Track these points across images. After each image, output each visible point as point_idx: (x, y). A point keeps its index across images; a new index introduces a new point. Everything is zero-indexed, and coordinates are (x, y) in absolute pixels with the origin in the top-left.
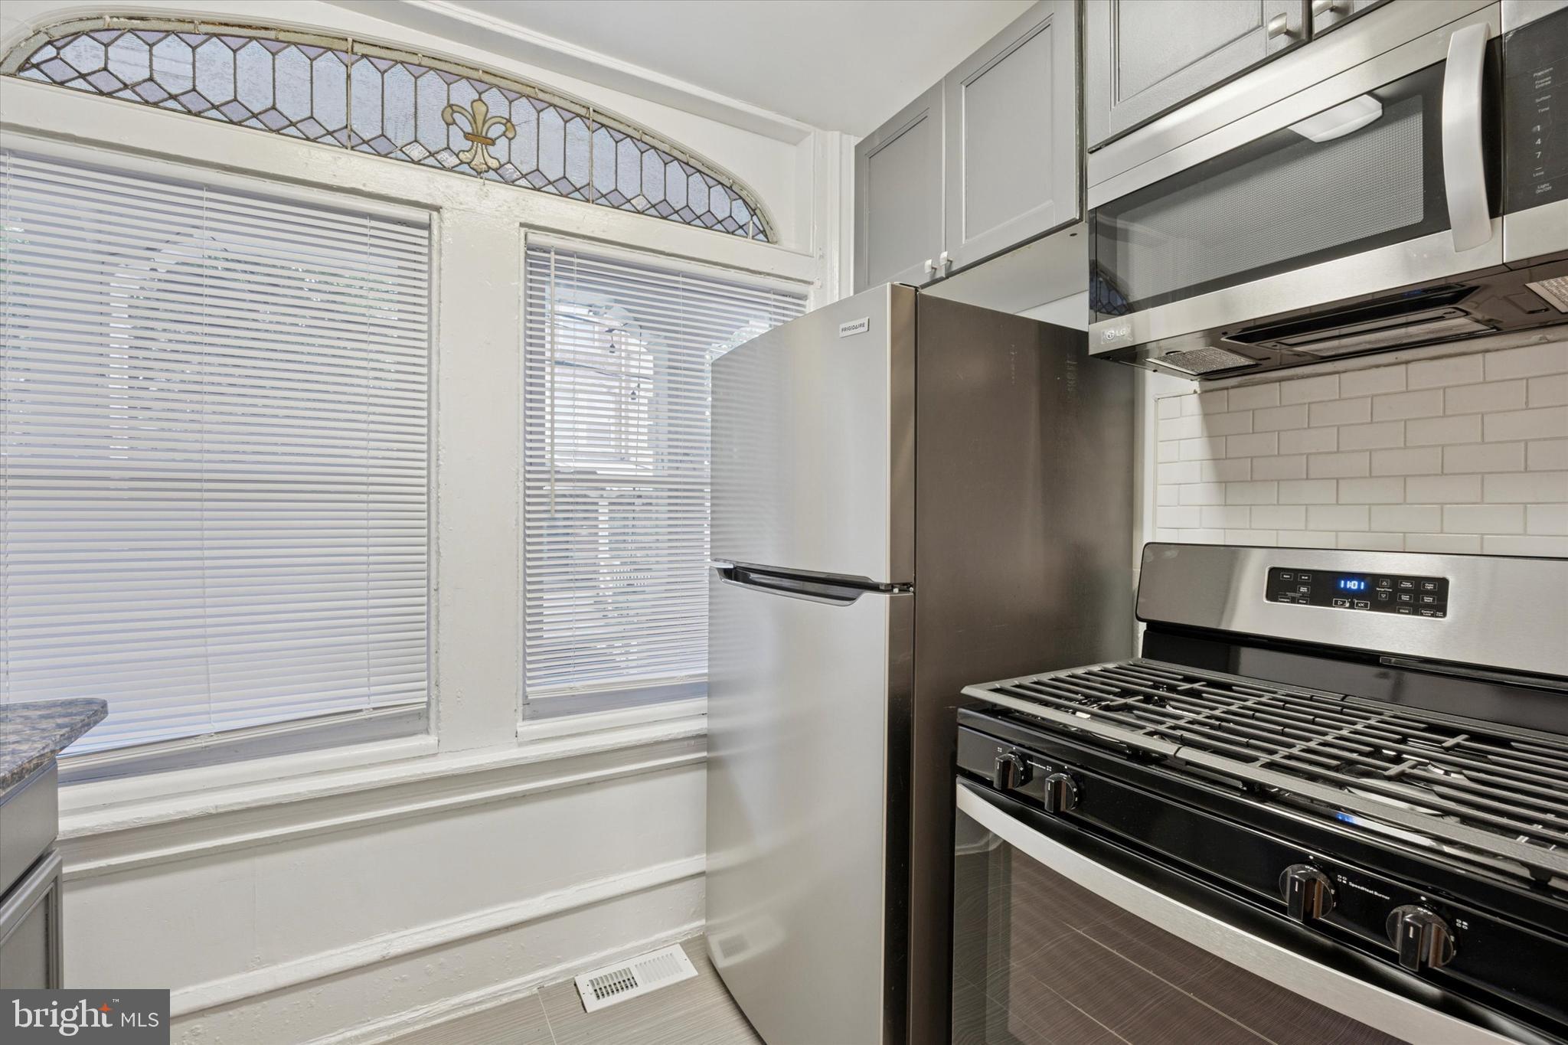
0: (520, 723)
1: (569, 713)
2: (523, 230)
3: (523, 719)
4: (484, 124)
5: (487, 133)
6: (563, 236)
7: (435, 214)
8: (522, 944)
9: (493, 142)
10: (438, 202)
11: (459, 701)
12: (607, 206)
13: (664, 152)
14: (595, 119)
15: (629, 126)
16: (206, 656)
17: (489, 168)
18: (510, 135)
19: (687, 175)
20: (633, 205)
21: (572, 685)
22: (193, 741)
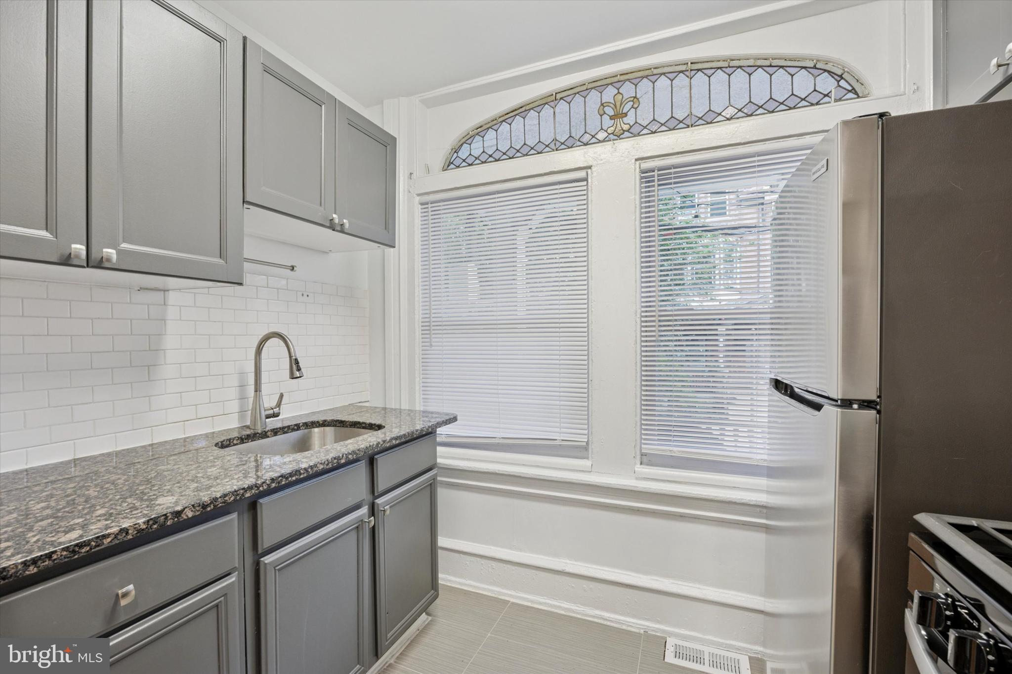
0: (638, 465)
1: (672, 467)
2: (638, 163)
3: (641, 464)
4: (620, 107)
5: (622, 111)
6: (664, 158)
7: (589, 171)
8: (636, 600)
9: (626, 115)
10: (590, 164)
11: (602, 445)
12: (703, 125)
13: (749, 66)
14: (692, 69)
15: (719, 61)
16: (499, 402)
17: (624, 131)
18: (635, 106)
19: (770, 74)
20: (723, 116)
21: (671, 448)
22: (494, 439)
